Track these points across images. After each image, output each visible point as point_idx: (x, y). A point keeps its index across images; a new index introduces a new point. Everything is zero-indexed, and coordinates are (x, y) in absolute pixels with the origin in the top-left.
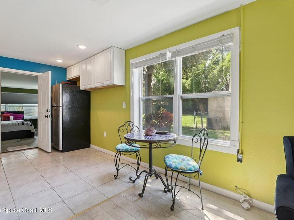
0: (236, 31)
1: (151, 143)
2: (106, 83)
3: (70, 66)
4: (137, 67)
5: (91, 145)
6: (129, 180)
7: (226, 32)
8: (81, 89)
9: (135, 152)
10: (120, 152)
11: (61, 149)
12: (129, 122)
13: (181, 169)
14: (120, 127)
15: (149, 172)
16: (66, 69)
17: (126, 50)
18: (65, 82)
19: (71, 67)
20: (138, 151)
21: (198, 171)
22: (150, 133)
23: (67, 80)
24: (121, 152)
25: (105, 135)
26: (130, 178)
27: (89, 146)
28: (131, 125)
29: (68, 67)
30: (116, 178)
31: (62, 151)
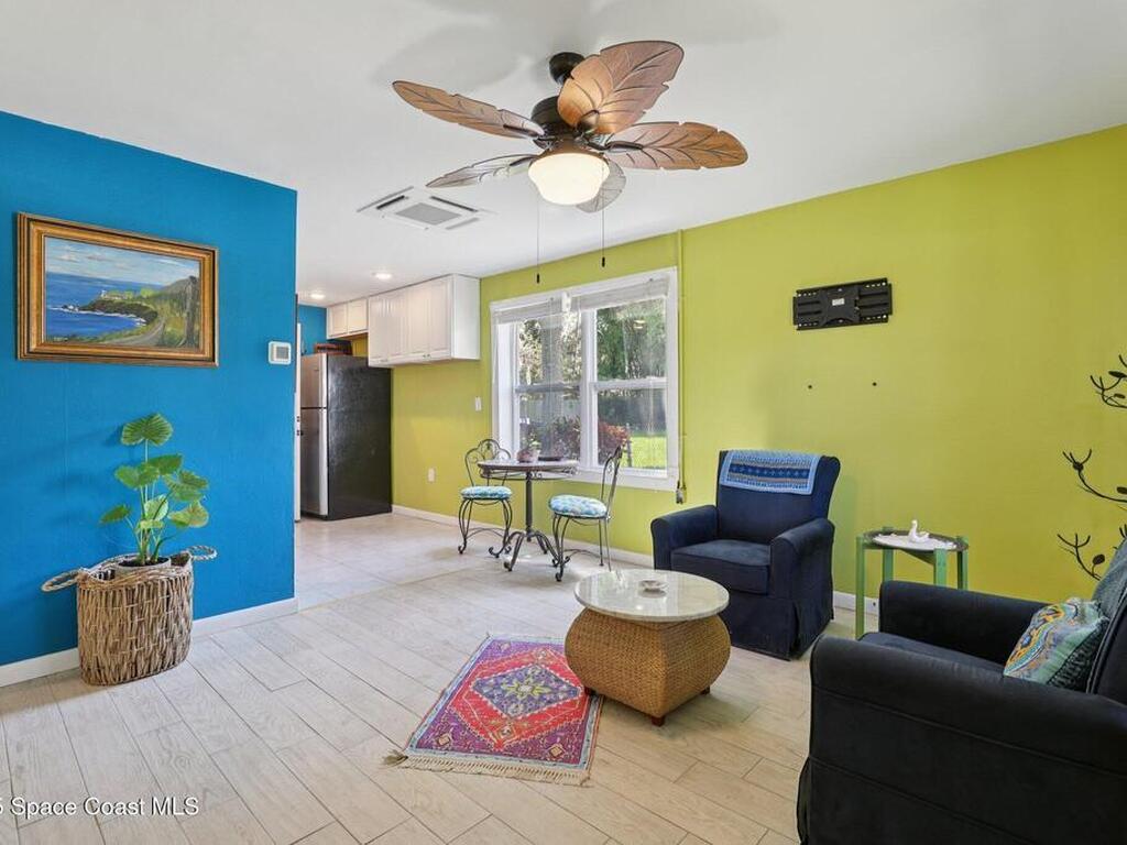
0: (672, 273)
1: (528, 470)
2: (437, 355)
3: (336, 305)
4: (505, 322)
5: (394, 507)
6: (489, 554)
7: (657, 274)
8: (371, 364)
9: (501, 499)
10: (469, 499)
11: (324, 511)
12: (489, 442)
13: (572, 511)
14: (471, 451)
15: (525, 532)
16: (325, 309)
17: (481, 280)
18: (321, 345)
19: (340, 308)
20: (506, 499)
21: (603, 517)
22: (527, 458)
23: (328, 338)
24: (471, 499)
25: (431, 477)
26: (491, 550)
27: (389, 510)
28: (493, 446)
29: (331, 306)
30: (461, 552)
31: (325, 518)
